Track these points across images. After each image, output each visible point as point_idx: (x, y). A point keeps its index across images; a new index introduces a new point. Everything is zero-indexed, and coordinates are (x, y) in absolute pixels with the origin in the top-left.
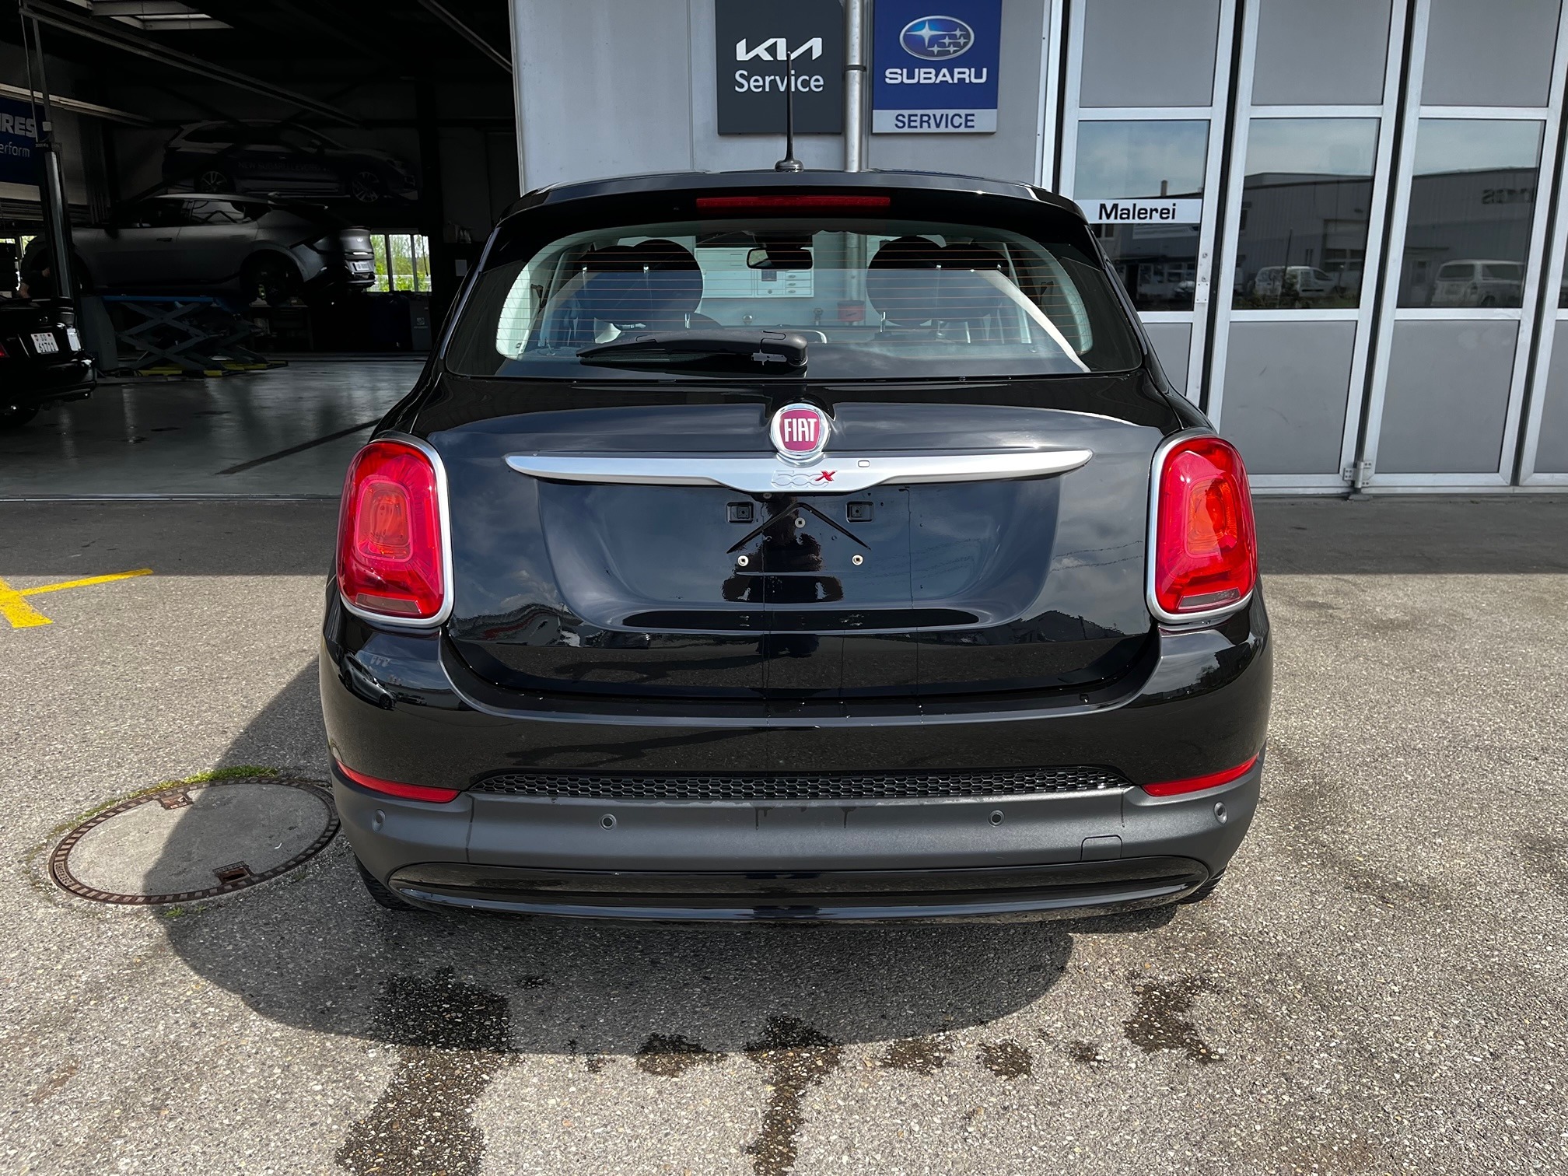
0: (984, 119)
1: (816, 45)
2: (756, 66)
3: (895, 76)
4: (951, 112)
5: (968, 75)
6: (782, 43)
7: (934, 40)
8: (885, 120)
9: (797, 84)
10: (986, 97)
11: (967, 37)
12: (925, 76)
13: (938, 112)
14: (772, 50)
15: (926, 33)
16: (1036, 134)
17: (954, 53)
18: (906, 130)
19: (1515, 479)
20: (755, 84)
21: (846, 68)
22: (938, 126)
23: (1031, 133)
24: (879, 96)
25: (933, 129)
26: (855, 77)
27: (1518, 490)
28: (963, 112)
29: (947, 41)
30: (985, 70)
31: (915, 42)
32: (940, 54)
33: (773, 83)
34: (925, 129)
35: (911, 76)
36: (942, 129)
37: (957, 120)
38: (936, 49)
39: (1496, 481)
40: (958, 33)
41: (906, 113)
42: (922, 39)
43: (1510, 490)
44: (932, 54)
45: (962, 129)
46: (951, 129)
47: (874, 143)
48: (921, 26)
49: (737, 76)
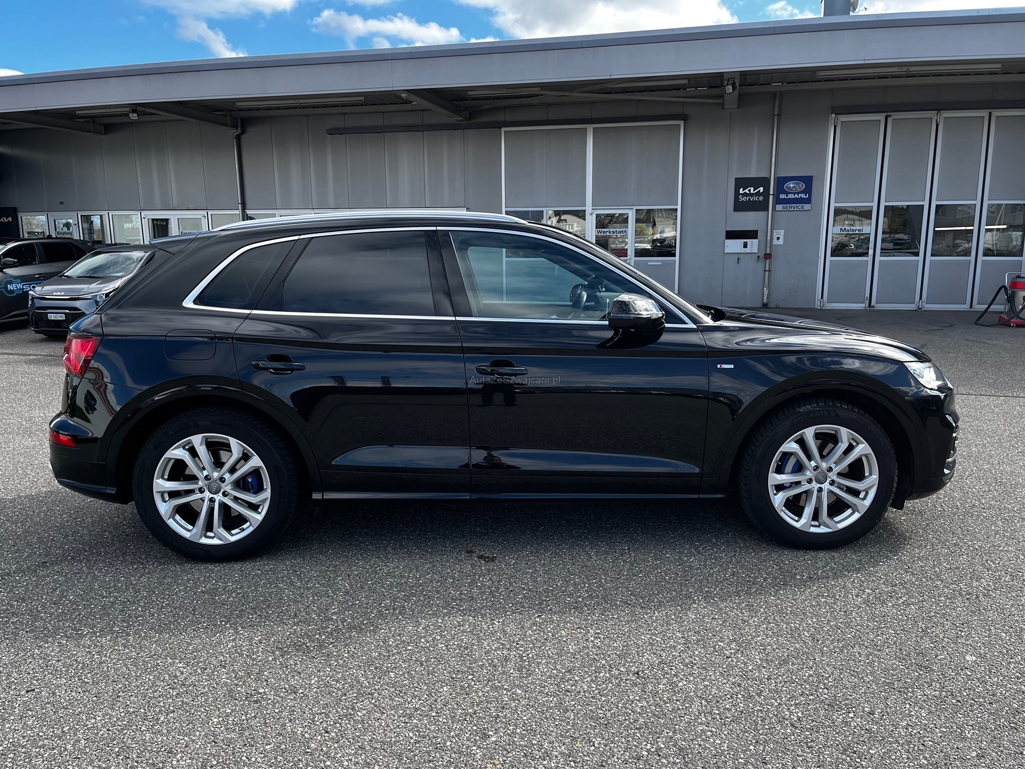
0: (807, 207)
1: (761, 189)
2: (745, 195)
3: (782, 196)
4: (798, 205)
5: (803, 196)
6: (752, 189)
7: (794, 187)
8: (779, 207)
9: (756, 199)
10: (808, 201)
11: (803, 186)
12: (791, 196)
13: (794, 205)
14: (749, 190)
15: (792, 185)
16: (822, 210)
17: (799, 190)
18: (785, 209)
19: (971, 307)
20: (744, 199)
21: (769, 194)
22: (794, 208)
23: (821, 210)
24: (778, 201)
26: (771, 197)
27: (972, 310)
28: (801, 205)
29: (797, 187)
30: (808, 195)
31: (789, 188)
32: (795, 190)
33: (749, 199)
34: (790, 209)
35: (787, 196)
37: (799, 207)
38: (794, 189)
39: (966, 307)
40: (800, 185)
41: (785, 205)
42: (790, 187)
43: (970, 310)
44: (793, 190)
45: (801, 209)
46: (798, 209)
47: (776, 213)
48: (791, 184)
49: (740, 197)
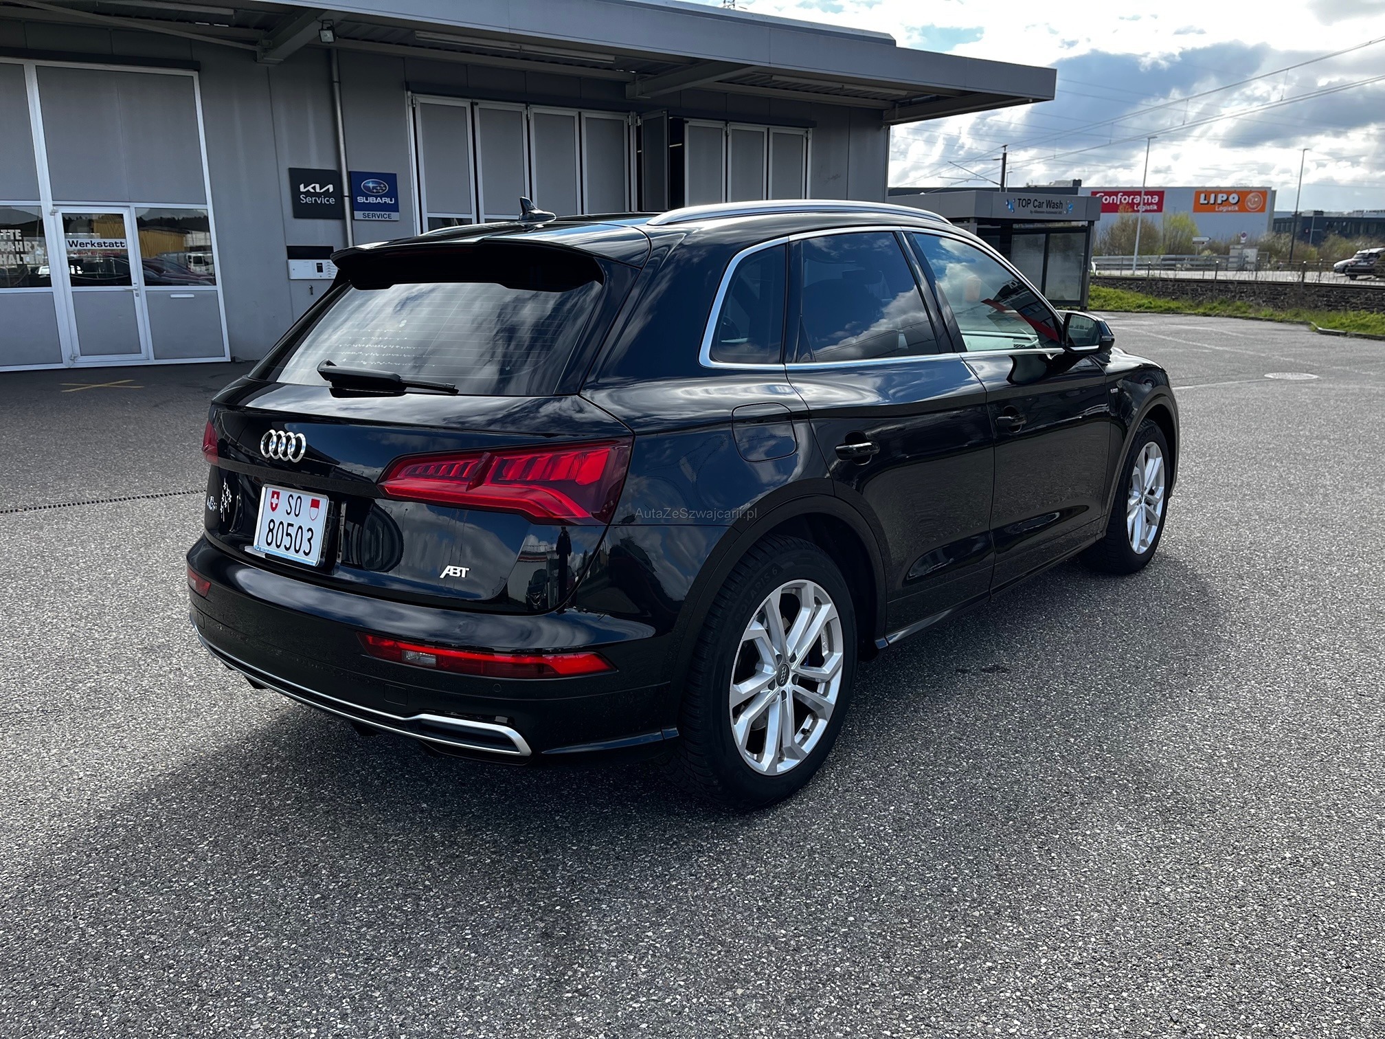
0: (395, 216)
1: (331, 187)
2: (308, 194)
3: (361, 199)
4: (383, 213)
5: (388, 200)
6: (317, 186)
7: (374, 188)
8: (358, 214)
9: (325, 201)
10: (395, 208)
11: (385, 187)
12: (372, 200)
13: (378, 213)
14: (314, 188)
15: (371, 185)
16: (413, 221)
17: (381, 192)
18: (367, 219)
20: (308, 200)
21: (343, 197)
22: (379, 217)
24: (355, 206)
25: (377, 219)
26: (347, 199)
28: (387, 213)
29: (378, 188)
30: (393, 199)
31: (368, 188)
32: (376, 192)
33: (315, 200)
34: (374, 218)
35: (367, 200)
36: (380, 219)
37: (384, 217)
40: (382, 185)
41: (367, 213)
44: (374, 192)
45: (387, 219)
46: (383, 219)
47: (357, 221)
48: (369, 182)
49: (301, 198)
